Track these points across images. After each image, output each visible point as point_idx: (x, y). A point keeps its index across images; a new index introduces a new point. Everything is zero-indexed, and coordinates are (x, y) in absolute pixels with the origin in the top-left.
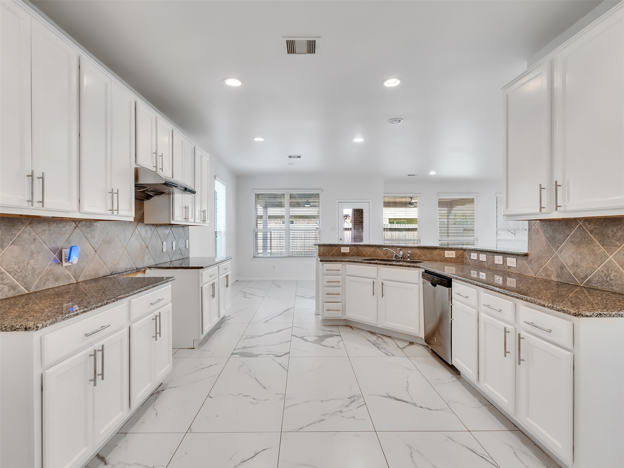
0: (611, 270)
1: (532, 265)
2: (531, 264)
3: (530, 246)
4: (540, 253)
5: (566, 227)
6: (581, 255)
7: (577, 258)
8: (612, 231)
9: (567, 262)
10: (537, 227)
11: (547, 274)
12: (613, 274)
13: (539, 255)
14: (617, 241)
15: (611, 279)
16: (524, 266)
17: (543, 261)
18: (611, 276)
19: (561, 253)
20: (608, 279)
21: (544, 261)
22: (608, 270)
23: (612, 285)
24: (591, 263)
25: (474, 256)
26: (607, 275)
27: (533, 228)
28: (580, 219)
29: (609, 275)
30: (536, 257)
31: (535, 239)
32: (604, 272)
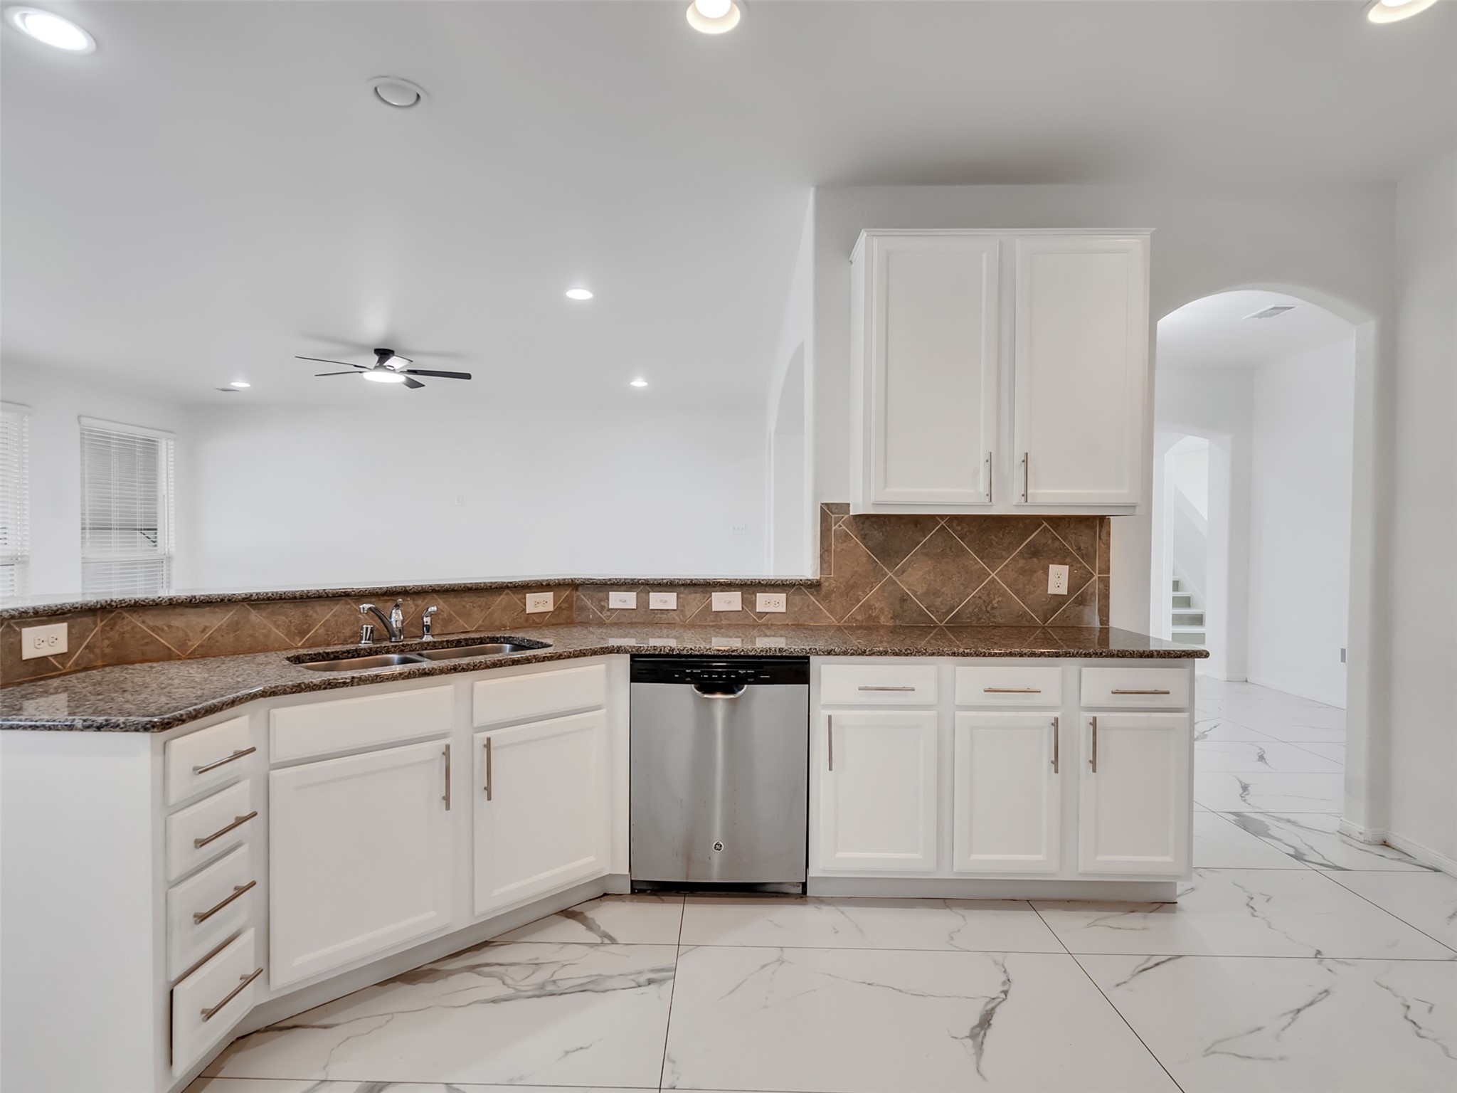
0: (994, 595)
1: (832, 603)
2: (830, 602)
3: (825, 566)
4: (852, 577)
5: (914, 529)
6: (943, 575)
7: (935, 580)
8: (996, 536)
9: (915, 588)
10: (844, 527)
11: (870, 616)
12: (997, 600)
13: (851, 582)
14: (1004, 550)
15: (993, 608)
16: (808, 606)
17: (860, 593)
18: (993, 602)
19: (902, 574)
20: (989, 608)
21: (863, 592)
22: (988, 595)
23: (994, 617)
24: (961, 586)
25: (621, 600)
26: (988, 601)
27: (833, 528)
28: (942, 517)
29: (991, 602)
30: (842, 586)
31: (841, 551)
32: (983, 597)
